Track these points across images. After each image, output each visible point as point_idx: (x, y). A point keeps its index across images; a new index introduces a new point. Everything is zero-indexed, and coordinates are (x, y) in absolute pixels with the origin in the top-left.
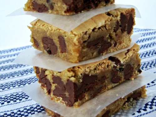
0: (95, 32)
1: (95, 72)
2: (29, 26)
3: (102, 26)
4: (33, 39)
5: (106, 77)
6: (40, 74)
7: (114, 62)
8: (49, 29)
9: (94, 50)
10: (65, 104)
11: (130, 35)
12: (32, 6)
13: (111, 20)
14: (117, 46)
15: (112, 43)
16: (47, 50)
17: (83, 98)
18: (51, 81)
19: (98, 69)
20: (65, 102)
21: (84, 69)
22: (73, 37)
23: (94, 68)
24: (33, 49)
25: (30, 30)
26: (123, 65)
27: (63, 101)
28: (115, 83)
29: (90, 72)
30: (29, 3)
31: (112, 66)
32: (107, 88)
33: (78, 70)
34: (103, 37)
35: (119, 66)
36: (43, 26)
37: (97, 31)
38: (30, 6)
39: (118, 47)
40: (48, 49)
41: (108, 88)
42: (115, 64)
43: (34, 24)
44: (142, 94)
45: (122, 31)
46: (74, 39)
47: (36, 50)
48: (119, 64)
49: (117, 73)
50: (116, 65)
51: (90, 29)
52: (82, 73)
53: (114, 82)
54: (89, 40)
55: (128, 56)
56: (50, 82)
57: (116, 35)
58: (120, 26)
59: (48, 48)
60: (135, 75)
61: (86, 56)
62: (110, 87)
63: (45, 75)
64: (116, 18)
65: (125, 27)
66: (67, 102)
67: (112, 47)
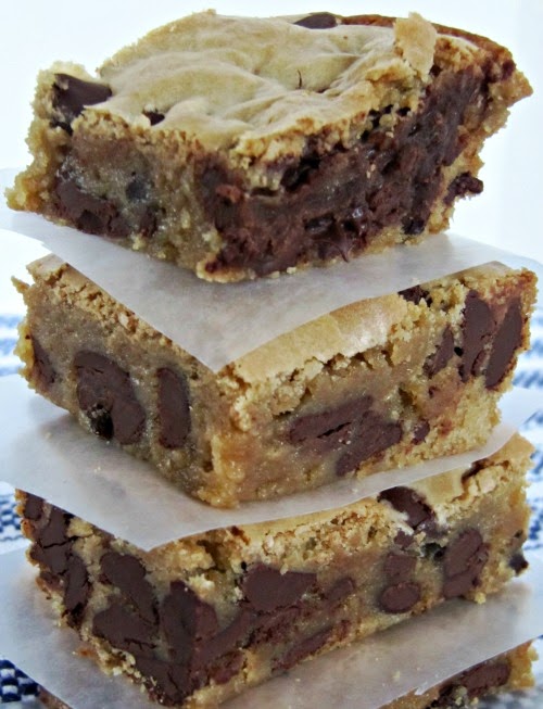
0: (338, 373)
1: (310, 559)
2: (19, 277)
3: (373, 351)
4: (30, 341)
5: (353, 582)
6: (44, 522)
7: (404, 516)
8: (117, 321)
9: (319, 453)
10: (143, 688)
11: (496, 395)
12: (50, 191)
13: (417, 323)
14: (428, 440)
15: (409, 428)
16: (93, 413)
17: (236, 673)
18: (95, 569)
19: (327, 546)
20: (144, 680)
21: (261, 544)
22: (230, 388)
23: (307, 539)
24: (24, 390)
25: (21, 296)
26: (444, 533)
27: (138, 675)
28: (395, 612)
29: (284, 556)
30: (39, 178)
31: (393, 533)
32: (351, 635)
33: (232, 542)
34: (369, 399)
35: (424, 534)
36: (92, 298)
37: (347, 370)
38: (43, 190)
39: (432, 445)
40: (99, 412)
41: (358, 631)
42: (409, 523)
43: (47, 278)
44: (514, 671)
45: (461, 374)
46: (233, 399)
47: (38, 395)
48: (423, 526)
49: (413, 565)
50: (409, 531)
51: (314, 358)
52: (247, 560)
53: (391, 606)
54: (304, 409)
55: (473, 490)
56: (87, 574)
57: (432, 391)
58: (459, 351)
59: (100, 407)
60: (491, 579)
61: (279, 480)
62: (366, 631)
63: (70, 535)
64: (442, 313)
65: (480, 355)
66: (155, 683)
67: (403, 444)
